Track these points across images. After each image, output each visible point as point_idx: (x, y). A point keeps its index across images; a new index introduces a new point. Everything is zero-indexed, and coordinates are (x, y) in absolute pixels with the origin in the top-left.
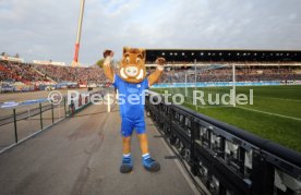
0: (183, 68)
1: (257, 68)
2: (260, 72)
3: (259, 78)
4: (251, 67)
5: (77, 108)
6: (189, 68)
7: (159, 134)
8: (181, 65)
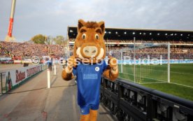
0: (116, 46)
1: (183, 47)
2: (185, 51)
3: (183, 56)
4: (178, 47)
5: (14, 84)
6: (122, 46)
7: (105, 111)
8: (114, 43)
